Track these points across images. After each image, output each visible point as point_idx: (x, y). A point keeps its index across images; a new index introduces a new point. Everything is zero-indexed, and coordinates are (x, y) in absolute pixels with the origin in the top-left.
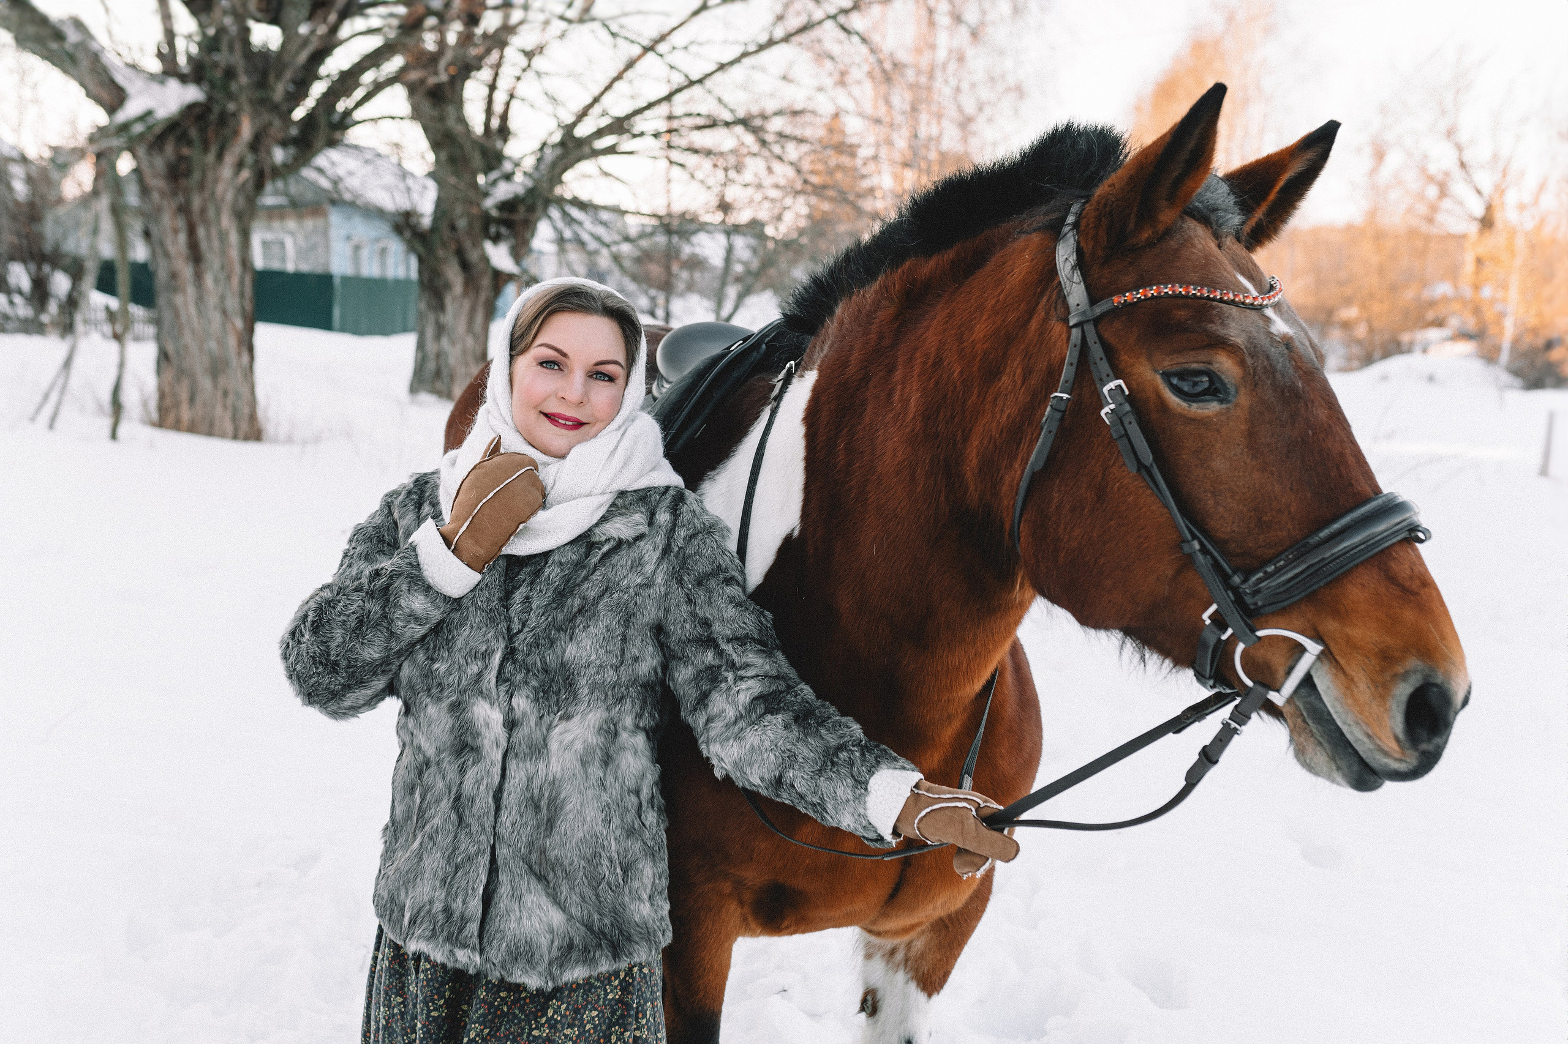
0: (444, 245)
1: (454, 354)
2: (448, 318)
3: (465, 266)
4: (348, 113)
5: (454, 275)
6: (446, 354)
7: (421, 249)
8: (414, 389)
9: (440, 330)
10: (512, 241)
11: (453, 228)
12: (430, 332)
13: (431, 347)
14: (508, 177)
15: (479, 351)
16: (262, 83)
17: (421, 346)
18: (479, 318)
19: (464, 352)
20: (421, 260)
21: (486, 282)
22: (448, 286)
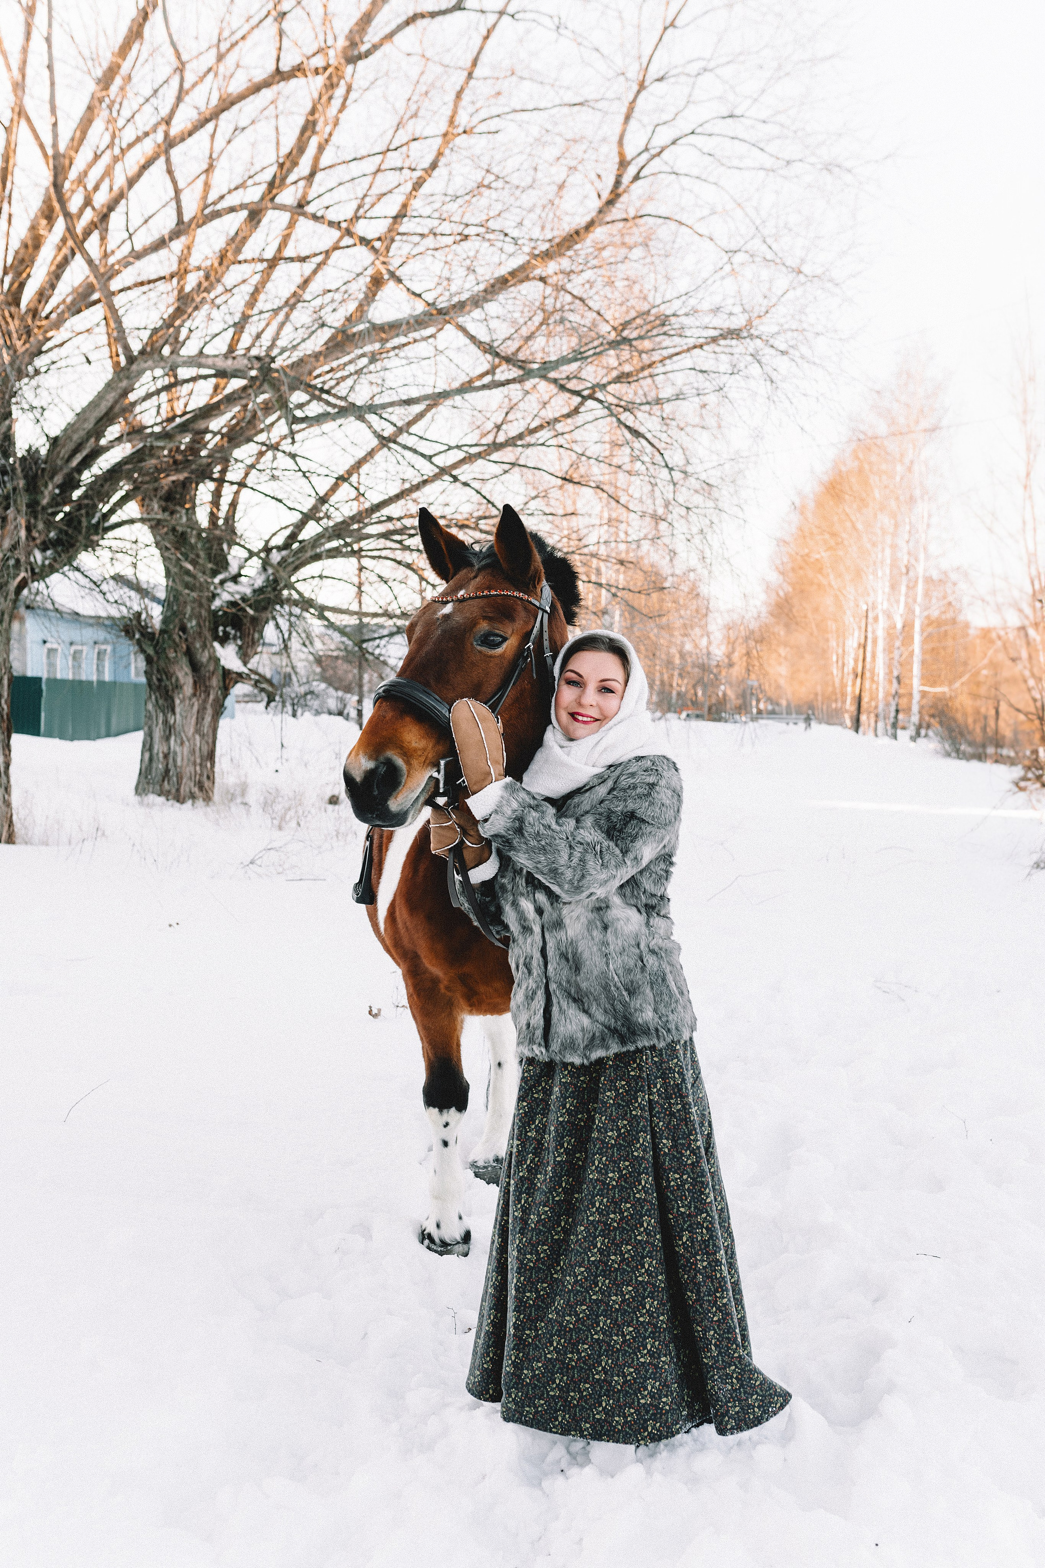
0: (176, 646)
1: (182, 753)
2: (177, 719)
3: (195, 667)
4: (106, 516)
5: (184, 675)
6: (175, 753)
7: (150, 651)
8: (140, 790)
9: (169, 730)
10: (239, 642)
11: (183, 629)
12: (157, 734)
13: (159, 747)
14: (235, 579)
15: (205, 749)
16: (33, 486)
17: (148, 746)
18: (208, 719)
19: (193, 752)
20: (149, 660)
21: (215, 682)
22: (178, 687)
